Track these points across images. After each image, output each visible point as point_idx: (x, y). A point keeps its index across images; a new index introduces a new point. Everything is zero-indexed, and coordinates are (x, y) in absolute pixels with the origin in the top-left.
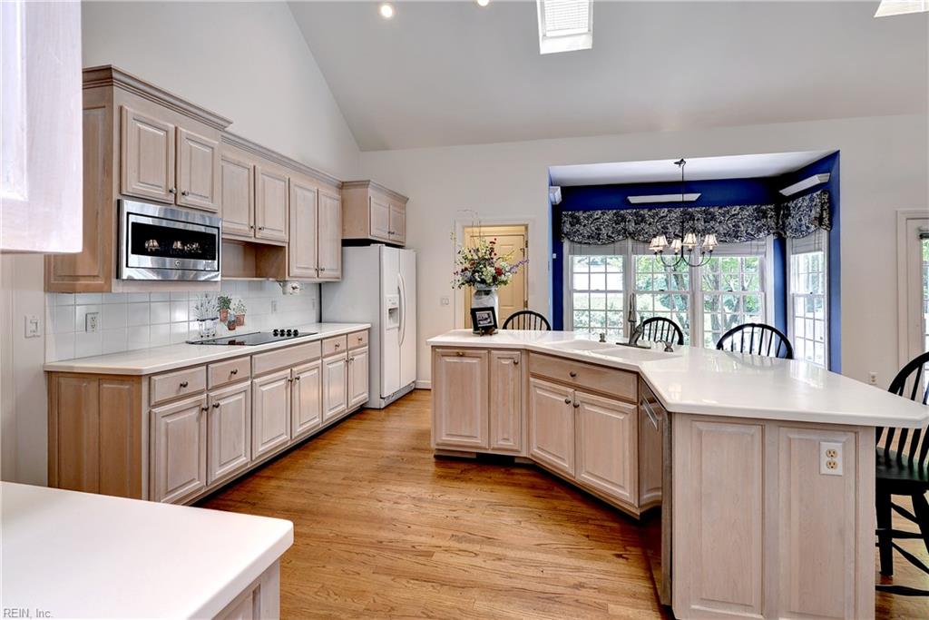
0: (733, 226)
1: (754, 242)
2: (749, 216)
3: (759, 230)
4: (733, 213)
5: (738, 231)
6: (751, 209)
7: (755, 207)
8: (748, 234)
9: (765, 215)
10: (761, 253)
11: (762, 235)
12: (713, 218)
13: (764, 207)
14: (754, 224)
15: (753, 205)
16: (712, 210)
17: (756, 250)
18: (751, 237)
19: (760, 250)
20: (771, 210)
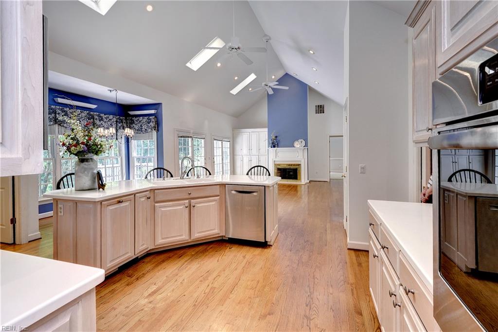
0: (110, 125)
3: (120, 128)
4: (110, 118)
12: (102, 119)
13: (121, 118)
16: (102, 115)
20: (124, 119)
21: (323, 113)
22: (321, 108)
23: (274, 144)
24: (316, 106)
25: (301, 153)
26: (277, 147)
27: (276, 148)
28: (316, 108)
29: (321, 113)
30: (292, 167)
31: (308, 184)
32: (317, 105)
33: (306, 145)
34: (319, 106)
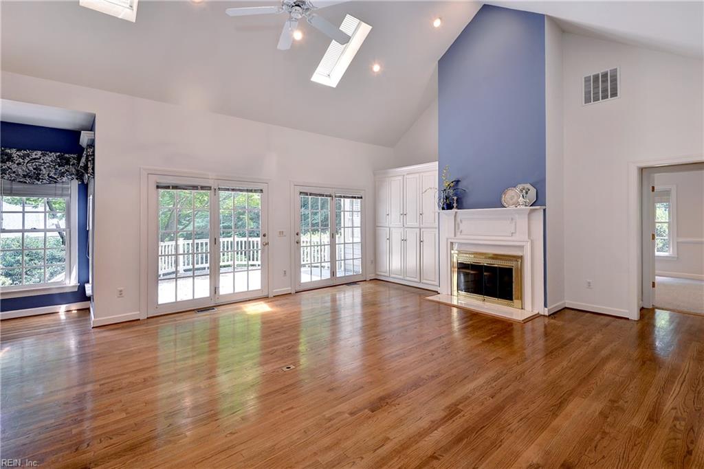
0: (34, 169)
1: (58, 185)
2: (52, 161)
3: (62, 175)
4: (34, 157)
5: (40, 174)
6: (53, 156)
7: (58, 154)
8: (51, 177)
9: (68, 162)
10: (66, 195)
11: (65, 179)
12: (10, 158)
13: (67, 155)
14: (57, 169)
15: (55, 152)
16: (8, 151)
17: (60, 192)
18: (52, 180)
19: (65, 192)
20: (74, 158)
21: (614, 94)
22: (605, 81)
23: (453, 200)
24: (587, 80)
25: (522, 222)
26: (458, 208)
27: (454, 210)
28: (588, 86)
29: (605, 97)
30: (497, 264)
31: (547, 320)
32: (592, 74)
33: (539, 201)
34: (596, 78)
